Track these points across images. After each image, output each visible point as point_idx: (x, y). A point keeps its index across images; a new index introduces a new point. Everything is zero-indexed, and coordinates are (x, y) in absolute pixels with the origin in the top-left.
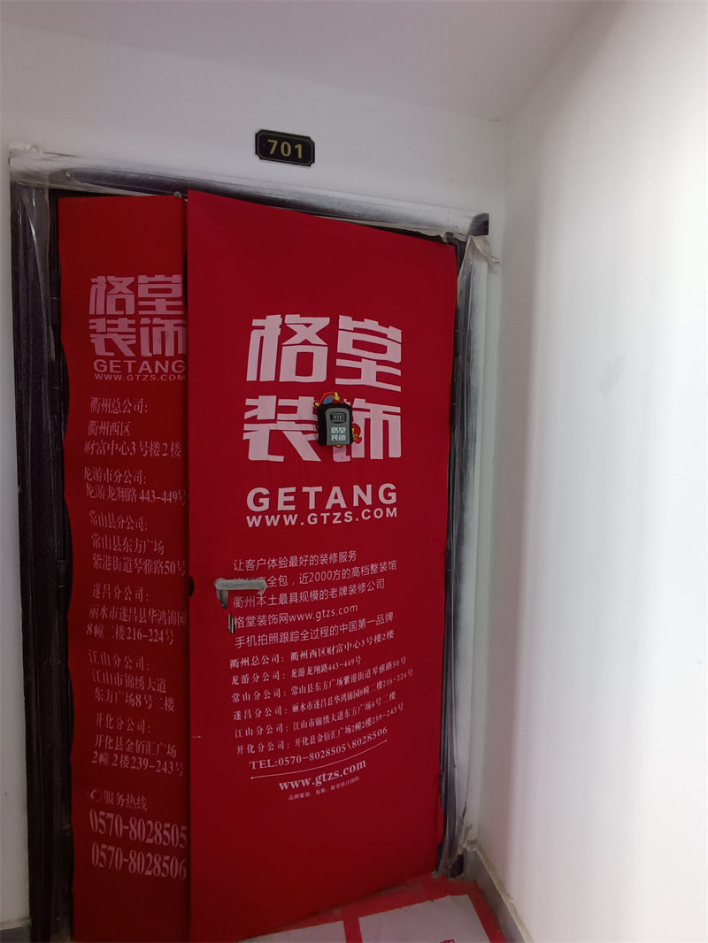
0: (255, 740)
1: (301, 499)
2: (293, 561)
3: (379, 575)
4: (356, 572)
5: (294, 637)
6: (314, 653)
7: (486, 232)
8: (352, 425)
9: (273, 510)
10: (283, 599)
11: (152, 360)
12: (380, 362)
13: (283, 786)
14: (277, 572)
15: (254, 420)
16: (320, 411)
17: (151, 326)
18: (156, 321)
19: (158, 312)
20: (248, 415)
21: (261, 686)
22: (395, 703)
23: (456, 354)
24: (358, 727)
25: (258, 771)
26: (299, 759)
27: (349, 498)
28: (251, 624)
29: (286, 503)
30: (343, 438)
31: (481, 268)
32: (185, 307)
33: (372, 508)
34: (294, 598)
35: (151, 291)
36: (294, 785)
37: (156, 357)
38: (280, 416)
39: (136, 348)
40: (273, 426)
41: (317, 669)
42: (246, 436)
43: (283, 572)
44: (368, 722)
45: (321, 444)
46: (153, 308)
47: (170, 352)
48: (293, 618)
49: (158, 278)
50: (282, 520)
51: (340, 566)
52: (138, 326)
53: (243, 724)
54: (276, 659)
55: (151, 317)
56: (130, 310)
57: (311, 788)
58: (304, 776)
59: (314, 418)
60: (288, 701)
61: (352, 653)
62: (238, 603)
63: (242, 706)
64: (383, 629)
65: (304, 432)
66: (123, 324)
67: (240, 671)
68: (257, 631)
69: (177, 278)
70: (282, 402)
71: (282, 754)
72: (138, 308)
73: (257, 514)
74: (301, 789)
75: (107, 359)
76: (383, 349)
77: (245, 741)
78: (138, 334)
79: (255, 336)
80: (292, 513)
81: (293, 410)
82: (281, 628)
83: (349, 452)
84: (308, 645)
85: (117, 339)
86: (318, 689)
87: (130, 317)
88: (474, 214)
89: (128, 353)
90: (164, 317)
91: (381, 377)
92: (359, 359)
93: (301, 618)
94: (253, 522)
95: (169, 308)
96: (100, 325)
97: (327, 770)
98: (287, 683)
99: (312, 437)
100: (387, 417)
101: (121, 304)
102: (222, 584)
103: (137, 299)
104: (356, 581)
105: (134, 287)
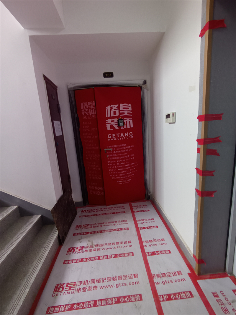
0: (112, 174)
1: (116, 136)
2: (116, 146)
3: (131, 148)
4: (126, 147)
5: (117, 158)
6: (120, 161)
7: (146, 83)
8: (124, 122)
9: (112, 138)
10: (115, 152)
11: (91, 115)
12: (128, 111)
13: (118, 182)
14: (113, 148)
15: (108, 123)
16: (118, 121)
17: (91, 110)
18: (91, 109)
19: (92, 107)
20: (107, 123)
21: (113, 166)
22: (135, 170)
23: (142, 107)
24: (129, 173)
25: (113, 179)
26: (120, 178)
27: (124, 135)
28: (110, 156)
29: (114, 136)
30: (122, 125)
31: (145, 91)
32: (96, 106)
33: (128, 136)
34: (116, 152)
35: (90, 104)
36: (119, 182)
37: (92, 115)
38: (112, 122)
39: (89, 114)
40: (111, 124)
41: (121, 163)
42: (107, 126)
43: (114, 148)
44: (131, 173)
45: (119, 126)
46: (91, 107)
47: (94, 114)
48: (117, 155)
49: (91, 102)
50: (113, 139)
51: (124, 147)
52: (89, 110)
53: (111, 172)
54: (115, 162)
55: (91, 108)
56: (87, 108)
57: (122, 183)
58: (121, 181)
59: (117, 122)
60: (117, 168)
61: (127, 161)
62: (108, 153)
63: (110, 169)
64: (132, 157)
65: (116, 125)
66: (86, 110)
67: (109, 163)
68: (111, 157)
69: (94, 102)
70: (112, 120)
71: (117, 177)
72: (88, 107)
73: (109, 138)
74: (120, 183)
75: (85, 116)
76: (128, 108)
77: (111, 174)
78: (89, 111)
79: (107, 109)
80: (115, 138)
81: (114, 121)
82: (115, 157)
83: (124, 127)
84: (120, 160)
85: (86, 113)
86: (122, 166)
87: (87, 109)
88: (143, 80)
89: (88, 115)
90: (92, 108)
91: (128, 113)
92: (124, 111)
93: (118, 155)
94: (109, 140)
95: (93, 107)
96: (83, 110)
97: (124, 180)
98: (117, 165)
99: (117, 125)
100: (130, 120)
101: (86, 107)
102: (105, 149)
103: (88, 106)
104: (127, 149)
105: (87, 104)
